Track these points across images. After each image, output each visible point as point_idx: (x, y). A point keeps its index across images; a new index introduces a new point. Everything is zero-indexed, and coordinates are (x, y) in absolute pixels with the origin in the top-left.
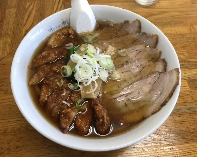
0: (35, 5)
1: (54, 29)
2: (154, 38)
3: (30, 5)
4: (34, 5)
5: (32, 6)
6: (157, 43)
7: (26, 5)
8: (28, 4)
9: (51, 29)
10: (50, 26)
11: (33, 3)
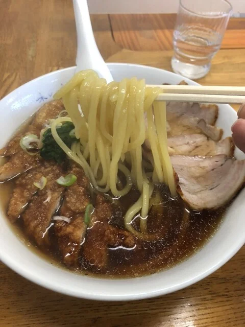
0: (18, 77)
1: (46, 98)
2: (212, 110)
3: (9, 77)
4: (16, 77)
5: (12, 79)
6: (216, 117)
7: (3, 76)
8: (6, 75)
9: (42, 98)
10: (40, 93)
11: (14, 74)
